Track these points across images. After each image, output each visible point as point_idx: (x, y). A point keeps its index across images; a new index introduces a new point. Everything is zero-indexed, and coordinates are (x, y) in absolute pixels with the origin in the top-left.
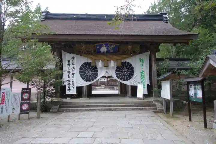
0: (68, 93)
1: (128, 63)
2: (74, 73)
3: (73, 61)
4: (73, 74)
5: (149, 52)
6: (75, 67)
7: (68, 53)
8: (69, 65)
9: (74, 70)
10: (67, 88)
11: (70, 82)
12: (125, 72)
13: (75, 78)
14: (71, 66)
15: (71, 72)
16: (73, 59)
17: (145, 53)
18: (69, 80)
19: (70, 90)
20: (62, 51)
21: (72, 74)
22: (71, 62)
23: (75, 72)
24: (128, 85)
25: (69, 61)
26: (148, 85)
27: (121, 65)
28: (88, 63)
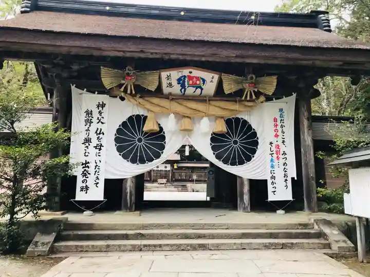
0: (80, 196)
1: (245, 122)
2: (101, 146)
3: (100, 113)
4: (99, 147)
5: (294, 95)
6: (104, 128)
7: (88, 91)
8: (89, 122)
9: (101, 136)
10: (79, 184)
11: (88, 167)
12: (236, 144)
13: (102, 158)
14: (94, 126)
15: (95, 142)
16: (100, 109)
18: (87, 163)
19: (87, 188)
20: (73, 87)
21: (96, 147)
22: (96, 115)
23: (103, 142)
24: (241, 178)
25: (89, 113)
27: (222, 127)
28: (138, 116)
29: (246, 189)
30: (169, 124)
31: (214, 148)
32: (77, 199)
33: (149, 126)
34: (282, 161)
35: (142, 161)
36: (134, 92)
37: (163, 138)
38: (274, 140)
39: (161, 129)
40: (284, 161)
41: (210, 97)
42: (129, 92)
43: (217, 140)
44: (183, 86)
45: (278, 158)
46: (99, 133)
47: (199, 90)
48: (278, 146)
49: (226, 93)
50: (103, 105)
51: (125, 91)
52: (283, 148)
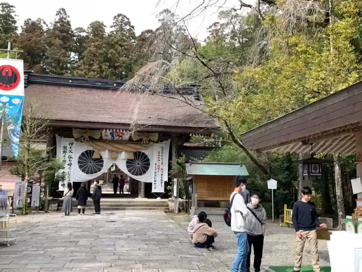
1: (143, 154)
2: (71, 164)
3: (71, 148)
4: (70, 165)
5: (170, 140)
6: (72, 155)
7: (64, 137)
8: (65, 152)
9: (71, 159)
10: (60, 183)
12: (138, 164)
13: (72, 170)
14: (68, 154)
15: (68, 162)
17: (164, 142)
18: (64, 172)
19: (64, 185)
20: (57, 135)
21: (68, 165)
22: (68, 148)
23: (72, 162)
24: (141, 182)
25: (65, 148)
26: (165, 182)
27: (132, 157)
28: (90, 151)
29: (143, 187)
30: (105, 155)
31: (128, 167)
32: (59, 190)
33: (95, 156)
34: (160, 173)
35: (92, 173)
36: (88, 140)
37: (103, 161)
38: (157, 162)
39: (101, 157)
40: (161, 173)
41: (127, 141)
42: (86, 139)
43: (129, 163)
44: (113, 136)
45: (158, 171)
46: (70, 157)
47: (121, 138)
48: (159, 166)
49: (134, 140)
50: (72, 144)
51: (84, 139)
52: (161, 167)
